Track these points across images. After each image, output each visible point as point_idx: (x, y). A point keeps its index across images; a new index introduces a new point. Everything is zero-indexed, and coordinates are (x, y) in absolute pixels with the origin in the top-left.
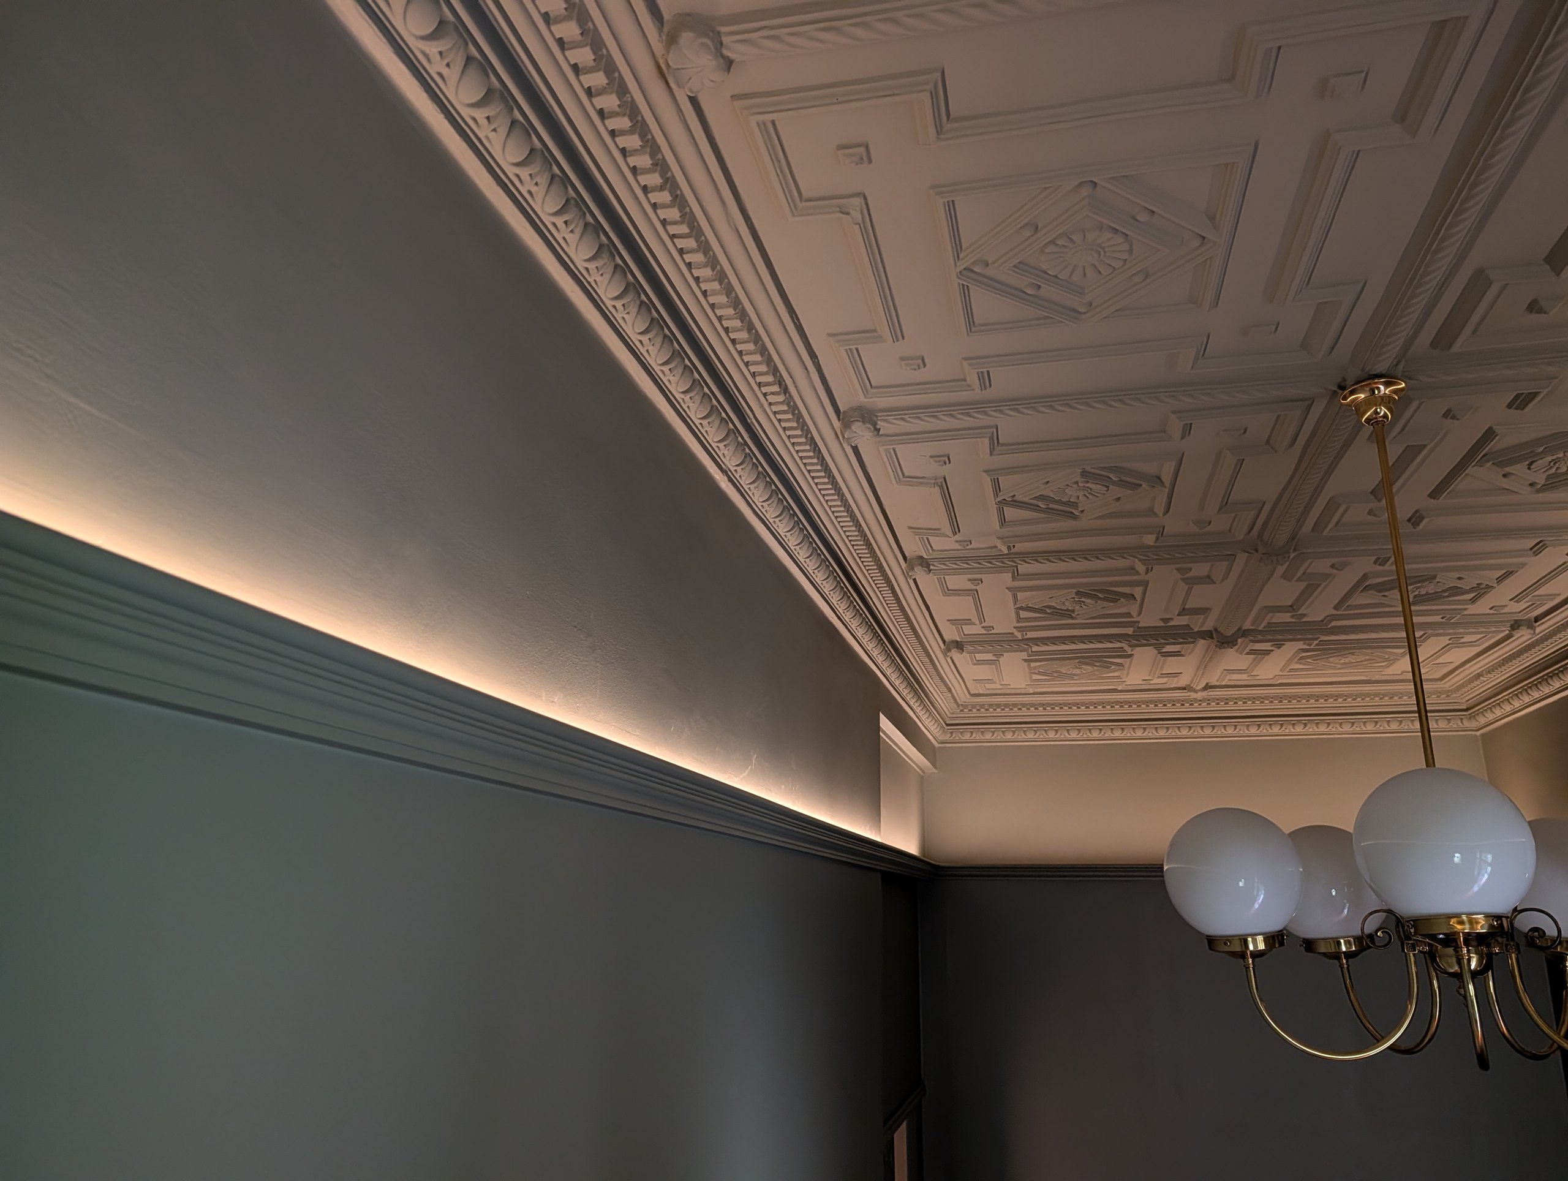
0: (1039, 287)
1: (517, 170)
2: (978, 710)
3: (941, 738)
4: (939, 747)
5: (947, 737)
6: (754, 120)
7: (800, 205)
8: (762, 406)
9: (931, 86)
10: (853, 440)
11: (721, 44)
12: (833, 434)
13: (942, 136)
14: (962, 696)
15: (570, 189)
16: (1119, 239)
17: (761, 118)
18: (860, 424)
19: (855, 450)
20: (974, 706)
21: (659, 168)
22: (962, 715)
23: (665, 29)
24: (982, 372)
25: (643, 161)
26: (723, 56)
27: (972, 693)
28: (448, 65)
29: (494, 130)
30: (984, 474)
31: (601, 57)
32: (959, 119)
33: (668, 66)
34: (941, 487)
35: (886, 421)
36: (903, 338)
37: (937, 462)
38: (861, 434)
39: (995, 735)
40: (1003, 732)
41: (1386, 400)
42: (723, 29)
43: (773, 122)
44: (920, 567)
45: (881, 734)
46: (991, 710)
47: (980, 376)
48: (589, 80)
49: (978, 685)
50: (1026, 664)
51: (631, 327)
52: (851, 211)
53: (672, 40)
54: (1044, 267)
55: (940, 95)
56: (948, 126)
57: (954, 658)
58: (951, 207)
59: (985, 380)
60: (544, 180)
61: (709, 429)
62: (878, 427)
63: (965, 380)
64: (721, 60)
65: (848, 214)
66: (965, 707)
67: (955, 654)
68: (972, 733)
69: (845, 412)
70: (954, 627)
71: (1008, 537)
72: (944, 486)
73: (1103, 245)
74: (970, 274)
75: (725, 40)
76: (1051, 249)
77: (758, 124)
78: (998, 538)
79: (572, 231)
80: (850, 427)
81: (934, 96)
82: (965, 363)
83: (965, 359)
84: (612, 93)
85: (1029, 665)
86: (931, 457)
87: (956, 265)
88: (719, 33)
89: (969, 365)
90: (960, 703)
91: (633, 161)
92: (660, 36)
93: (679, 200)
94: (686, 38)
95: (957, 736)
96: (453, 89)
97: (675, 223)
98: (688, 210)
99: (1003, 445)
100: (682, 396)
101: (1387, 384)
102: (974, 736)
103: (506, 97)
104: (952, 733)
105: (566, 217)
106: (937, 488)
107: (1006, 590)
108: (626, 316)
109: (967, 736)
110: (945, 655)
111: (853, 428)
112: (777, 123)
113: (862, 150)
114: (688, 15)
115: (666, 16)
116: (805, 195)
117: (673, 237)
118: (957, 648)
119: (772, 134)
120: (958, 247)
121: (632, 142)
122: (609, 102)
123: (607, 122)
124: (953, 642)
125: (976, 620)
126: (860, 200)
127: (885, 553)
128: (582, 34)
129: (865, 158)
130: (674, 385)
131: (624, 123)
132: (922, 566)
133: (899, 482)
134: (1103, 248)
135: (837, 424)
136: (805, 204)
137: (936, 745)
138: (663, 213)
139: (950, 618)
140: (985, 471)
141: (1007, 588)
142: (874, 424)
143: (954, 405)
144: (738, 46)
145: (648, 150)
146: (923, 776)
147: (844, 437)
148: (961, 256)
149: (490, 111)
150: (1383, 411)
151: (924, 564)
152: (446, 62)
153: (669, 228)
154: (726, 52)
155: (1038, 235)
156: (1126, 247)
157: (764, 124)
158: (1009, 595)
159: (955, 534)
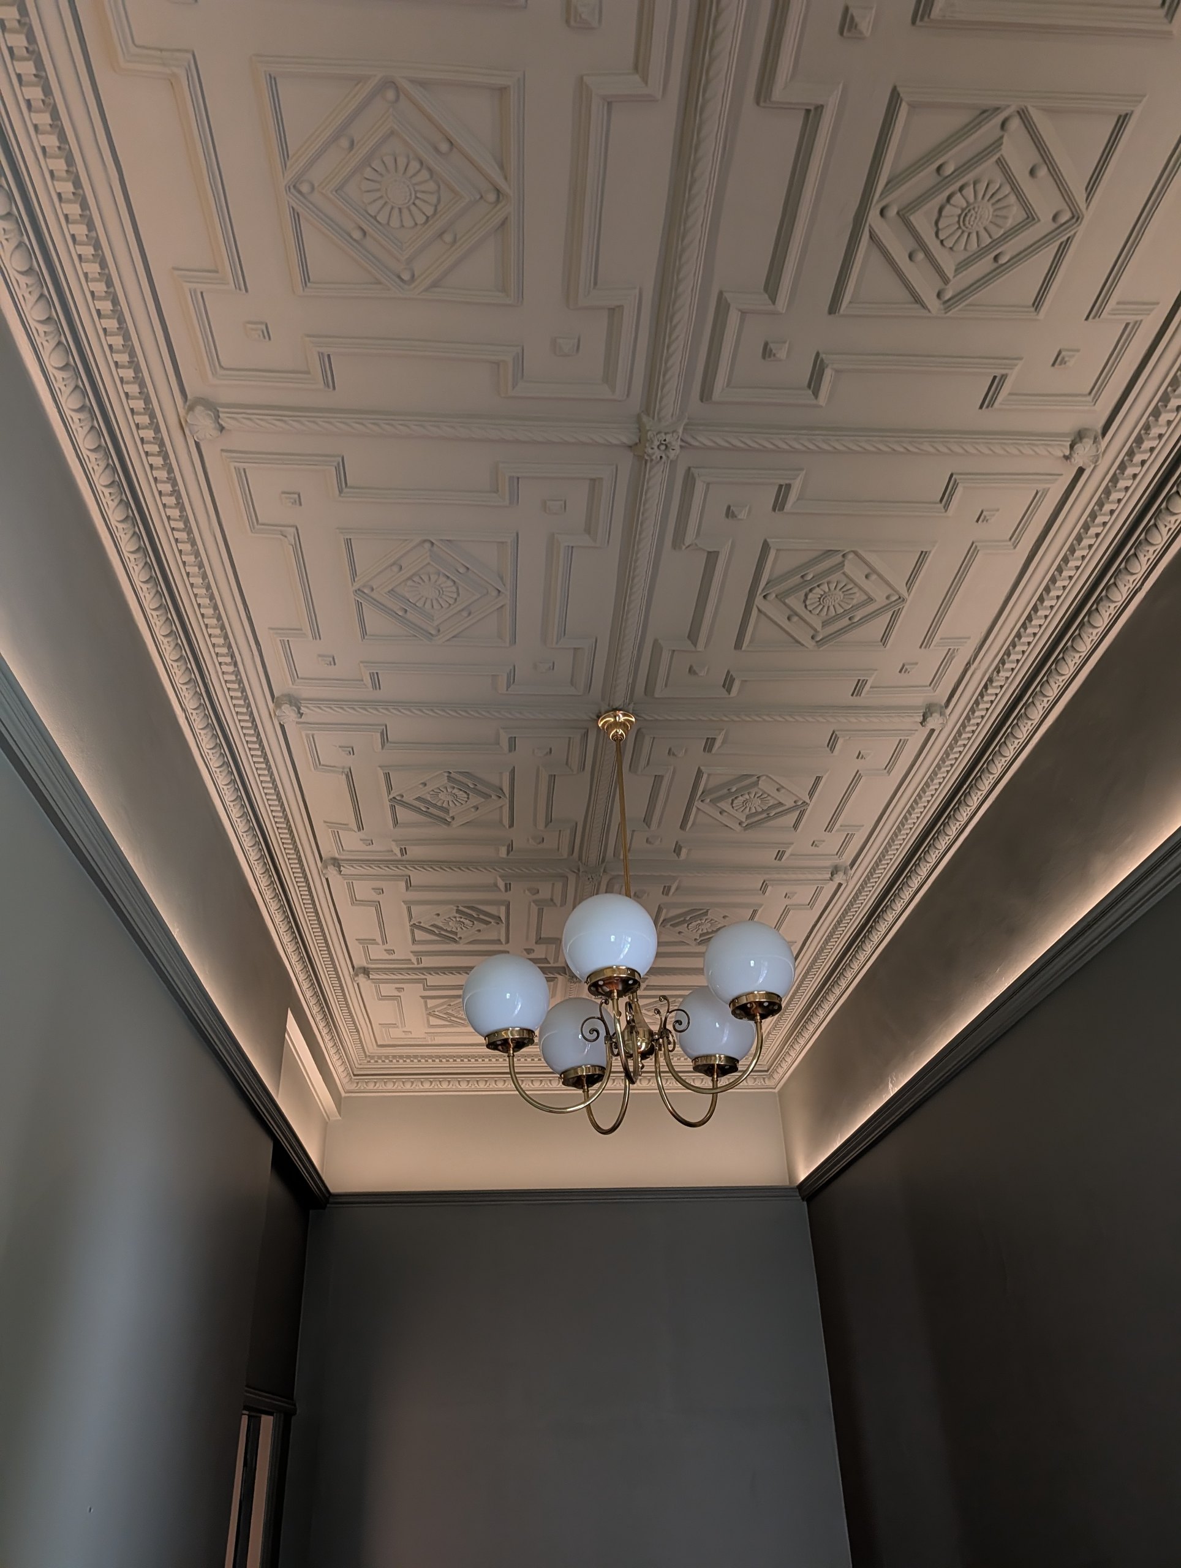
0: (406, 611)
1: (89, 453)
2: (383, 1061)
3: (348, 1088)
4: (345, 1097)
5: (353, 1087)
6: (232, 465)
7: (257, 527)
8: (217, 672)
9: (335, 464)
10: (282, 718)
11: (219, 417)
12: (267, 713)
13: (342, 495)
14: (371, 1048)
15: (116, 476)
16: (450, 583)
17: (237, 464)
18: (288, 706)
19: (282, 727)
20: (380, 1057)
21: (171, 481)
22: (369, 1066)
23: (188, 404)
24: (373, 673)
25: (162, 475)
26: (219, 423)
27: (379, 1044)
28: (65, 385)
29: (81, 427)
30: (379, 768)
31: (149, 409)
32: (351, 487)
33: (186, 421)
34: (347, 776)
35: (307, 707)
36: (320, 639)
37: (343, 751)
38: (288, 714)
39: (396, 1086)
40: (403, 1083)
41: (622, 725)
42: (220, 409)
43: (244, 470)
44: (332, 866)
45: (286, 1036)
46: (394, 1061)
47: (372, 675)
48: (139, 419)
49: (384, 1029)
50: (422, 1001)
51: (137, 575)
52: (288, 536)
53: (191, 409)
54: (407, 595)
55: (341, 469)
56: (345, 490)
57: (361, 984)
58: (348, 542)
59: (376, 684)
60: (103, 465)
61: (177, 671)
62: (301, 712)
63: (362, 680)
64: (217, 425)
65: (286, 537)
66: (372, 1057)
67: (362, 979)
68: (376, 1083)
69: (278, 698)
70: (361, 946)
71: (401, 841)
72: (349, 776)
73: (442, 586)
74: (361, 593)
75: (221, 415)
76: (410, 583)
77: (235, 468)
78: (393, 840)
79: (112, 500)
80: (280, 707)
81: (337, 469)
82: (361, 665)
83: (361, 662)
84: (151, 429)
85: (426, 1003)
86: (340, 747)
87: (352, 585)
88: (218, 411)
89: (365, 666)
90: (367, 1053)
91: (156, 473)
92: (184, 406)
93: (180, 505)
94: (199, 409)
95: (362, 1086)
96: (65, 399)
97: (175, 520)
98: (185, 513)
99: (391, 743)
100: (162, 638)
101: (624, 715)
102: (377, 1085)
103: (91, 411)
104: (358, 1083)
105: (111, 490)
106: (344, 776)
107: (402, 903)
108: (135, 567)
109: (371, 1086)
110: (353, 980)
111: (283, 708)
112: (247, 470)
113: (296, 496)
114: (202, 399)
115: (189, 397)
116: (260, 521)
117: (173, 529)
118: (364, 973)
119: (242, 475)
120: (354, 573)
121: (158, 461)
122: (149, 434)
123: (145, 446)
124: (360, 968)
125: (379, 940)
126: (294, 530)
127: (304, 846)
128: (140, 393)
129: (298, 502)
130: (158, 627)
131: (155, 448)
132: (334, 866)
133: (316, 768)
134: (442, 588)
135: (271, 705)
136: (260, 527)
137: (343, 1094)
138: (169, 512)
139: (360, 938)
140: (380, 767)
141: (403, 902)
142: (299, 709)
143: (355, 701)
144: (229, 420)
145: (167, 468)
146: (327, 1123)
147: (275, 714)
148: (356, 580)
149: (82, 416)
150: (621, 731)
151: (336, 864)
152: (65, 383)
153: (171, 522)
154: (220, 421)
155: (402, 572)
156: (454, 589)
157: (239, 469)
158: (404, 907)
159: (359, 830)
